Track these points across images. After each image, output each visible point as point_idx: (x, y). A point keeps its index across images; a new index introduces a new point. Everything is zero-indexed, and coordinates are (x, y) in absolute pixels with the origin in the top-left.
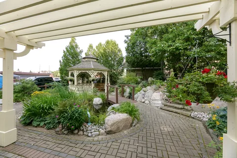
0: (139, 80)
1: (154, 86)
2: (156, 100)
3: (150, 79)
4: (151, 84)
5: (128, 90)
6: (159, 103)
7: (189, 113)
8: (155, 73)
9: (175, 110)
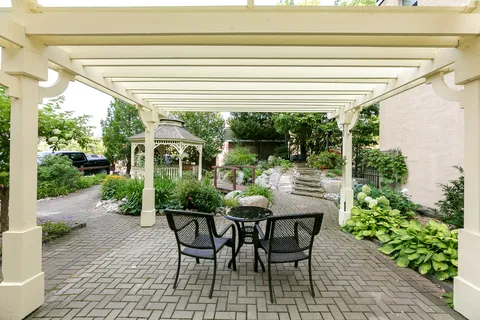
0: (254, 159)
1: (278, 168)
2: (284, 184)
3: (271, 158)
4: (273, 165)
5: (241, 175)
6: (290, 187)
7: (322, 195)
8: (277, 149)
9: (308, 194)
